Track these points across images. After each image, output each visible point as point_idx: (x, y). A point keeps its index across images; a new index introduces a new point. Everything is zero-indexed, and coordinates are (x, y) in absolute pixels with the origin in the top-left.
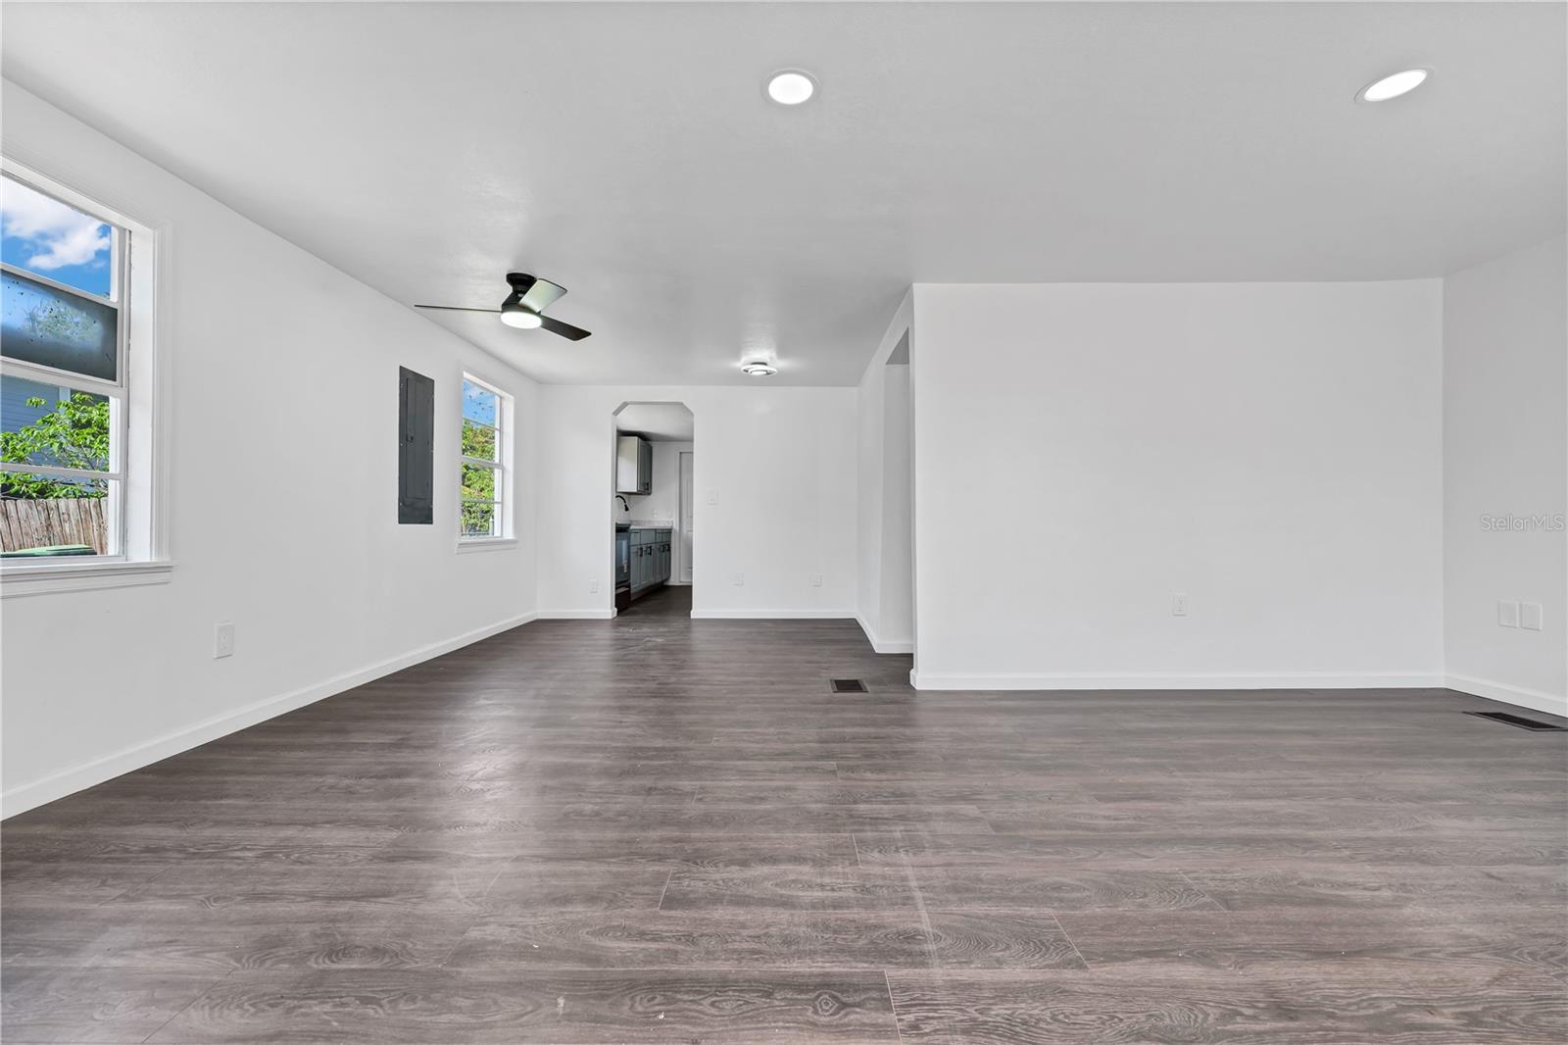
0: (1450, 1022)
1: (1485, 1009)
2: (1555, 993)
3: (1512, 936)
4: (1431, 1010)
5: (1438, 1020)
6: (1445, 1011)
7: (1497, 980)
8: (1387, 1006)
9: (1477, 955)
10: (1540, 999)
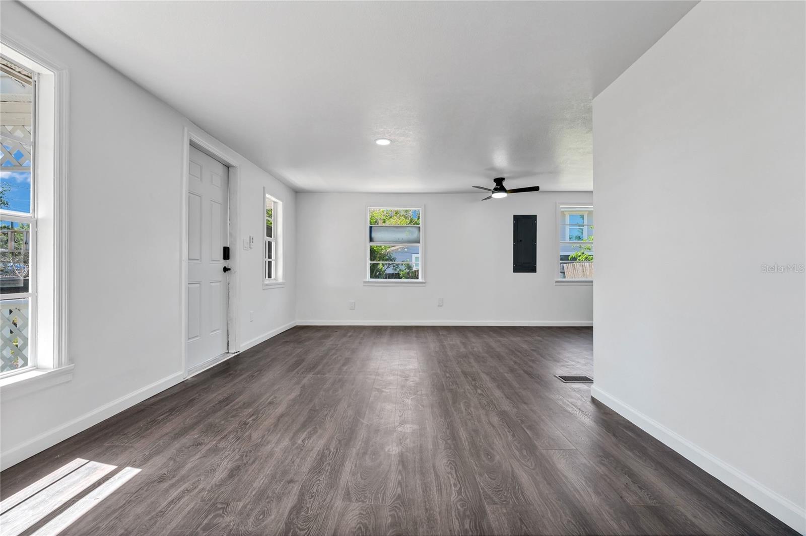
0: (248, 420)
1: (246, 428)
2: (238, 442)
3: (259, 454)
4: (254, 420)
5: (250, 419)
6: (251, 422)
7: (250, 436)
8: (260, 415)
9: (260, 440)
10: (239, 439)
